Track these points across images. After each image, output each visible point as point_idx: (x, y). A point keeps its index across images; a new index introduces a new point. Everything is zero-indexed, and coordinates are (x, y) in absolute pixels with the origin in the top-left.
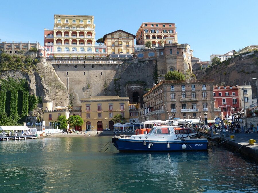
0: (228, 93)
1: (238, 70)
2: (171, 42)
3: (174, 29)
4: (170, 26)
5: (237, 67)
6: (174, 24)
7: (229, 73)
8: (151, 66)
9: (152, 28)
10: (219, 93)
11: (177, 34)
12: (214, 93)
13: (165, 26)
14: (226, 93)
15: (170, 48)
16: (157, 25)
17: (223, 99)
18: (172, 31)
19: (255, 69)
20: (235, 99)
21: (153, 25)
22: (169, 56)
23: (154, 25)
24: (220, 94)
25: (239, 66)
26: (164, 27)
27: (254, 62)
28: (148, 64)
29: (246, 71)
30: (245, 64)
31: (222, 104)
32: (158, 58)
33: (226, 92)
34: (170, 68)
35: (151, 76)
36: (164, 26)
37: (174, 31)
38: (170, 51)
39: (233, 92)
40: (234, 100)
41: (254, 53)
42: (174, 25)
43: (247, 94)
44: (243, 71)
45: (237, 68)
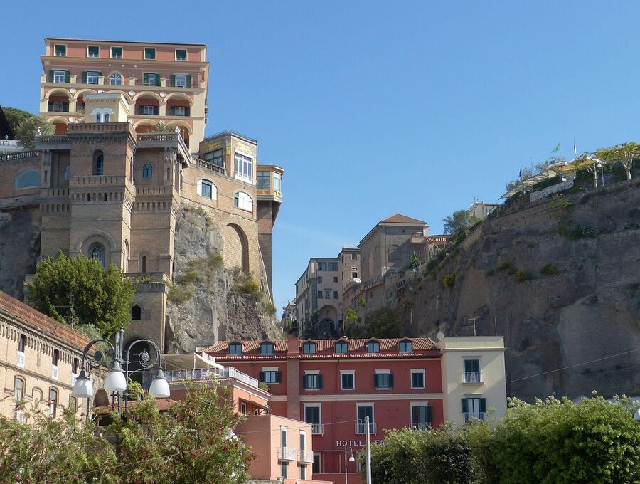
0: (390, 377)
1: (488, 265)
2: (107, 116)
3: (198, 68)
4: (182, 54)
5: (487, 246)
6: (197, 49)
7: (462, 279)
8: (22, 234)
9: (91, 64)
10: (343, 372)
11: (202, 91)
12: (317, 372)
13: (153, 57)
14: (376, 377)
15: (93, 146)
16: (117, 51)
17: (359, 405)
18: (189, 78)
19: (558, 258)
20: (426, 404)
21: (94, 50)
22: (87, 184)
23: (104, 48)
24: (348, 380)
25: (495, 241)
26: (151, 62)
27: (556, 222)
28: (7, 226)
29: (521, 268)
30: (519, 234)
31: (354, 430)
32: (44, 194)
33: (378, 372)
34: (90, 243)
35: (15, 285)
36: (151, 53)
37: (196, 78)
38: (91, 158)
39: (413, 371)
40: (416, 409)
41: (574, 180)
42: (200, 50)
43: (482, 381)
44: (506, 267)
45: (485, 254)
